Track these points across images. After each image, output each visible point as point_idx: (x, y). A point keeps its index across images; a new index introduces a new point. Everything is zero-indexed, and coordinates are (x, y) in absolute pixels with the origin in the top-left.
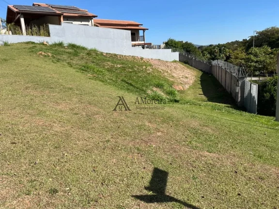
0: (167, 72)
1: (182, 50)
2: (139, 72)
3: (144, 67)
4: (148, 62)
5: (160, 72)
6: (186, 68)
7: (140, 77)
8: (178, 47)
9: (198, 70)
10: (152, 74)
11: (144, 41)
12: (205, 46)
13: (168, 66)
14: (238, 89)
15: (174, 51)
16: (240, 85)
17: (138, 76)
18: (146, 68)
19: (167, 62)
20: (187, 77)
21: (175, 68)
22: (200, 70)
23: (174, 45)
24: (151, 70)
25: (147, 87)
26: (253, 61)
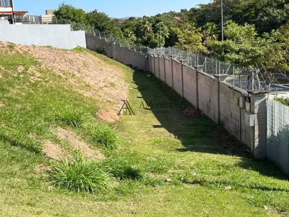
0: (74, 75)
1: (89, 26)
2: (10, 84)
3: (21, 69)
4: (26, 53)
5: (60, 77)
6: (103, 63)
7: (16, 101)
8: (80, 21)
9: (125, 66)
10: (41, 86)
11: (11, 6)
12: (121, 20)
13: (71, 62)
14: (253, 120)
15: (75, 28)
16: (256, 111)
17: (9, 99)
18: (27, 69)
19: (65, 51)
20: (112, 85)
21: (85, 65)
22: (127, 65)
23: (72, 17)
24: (38, 74)
25: (40, 131)
26: (232, 50)
